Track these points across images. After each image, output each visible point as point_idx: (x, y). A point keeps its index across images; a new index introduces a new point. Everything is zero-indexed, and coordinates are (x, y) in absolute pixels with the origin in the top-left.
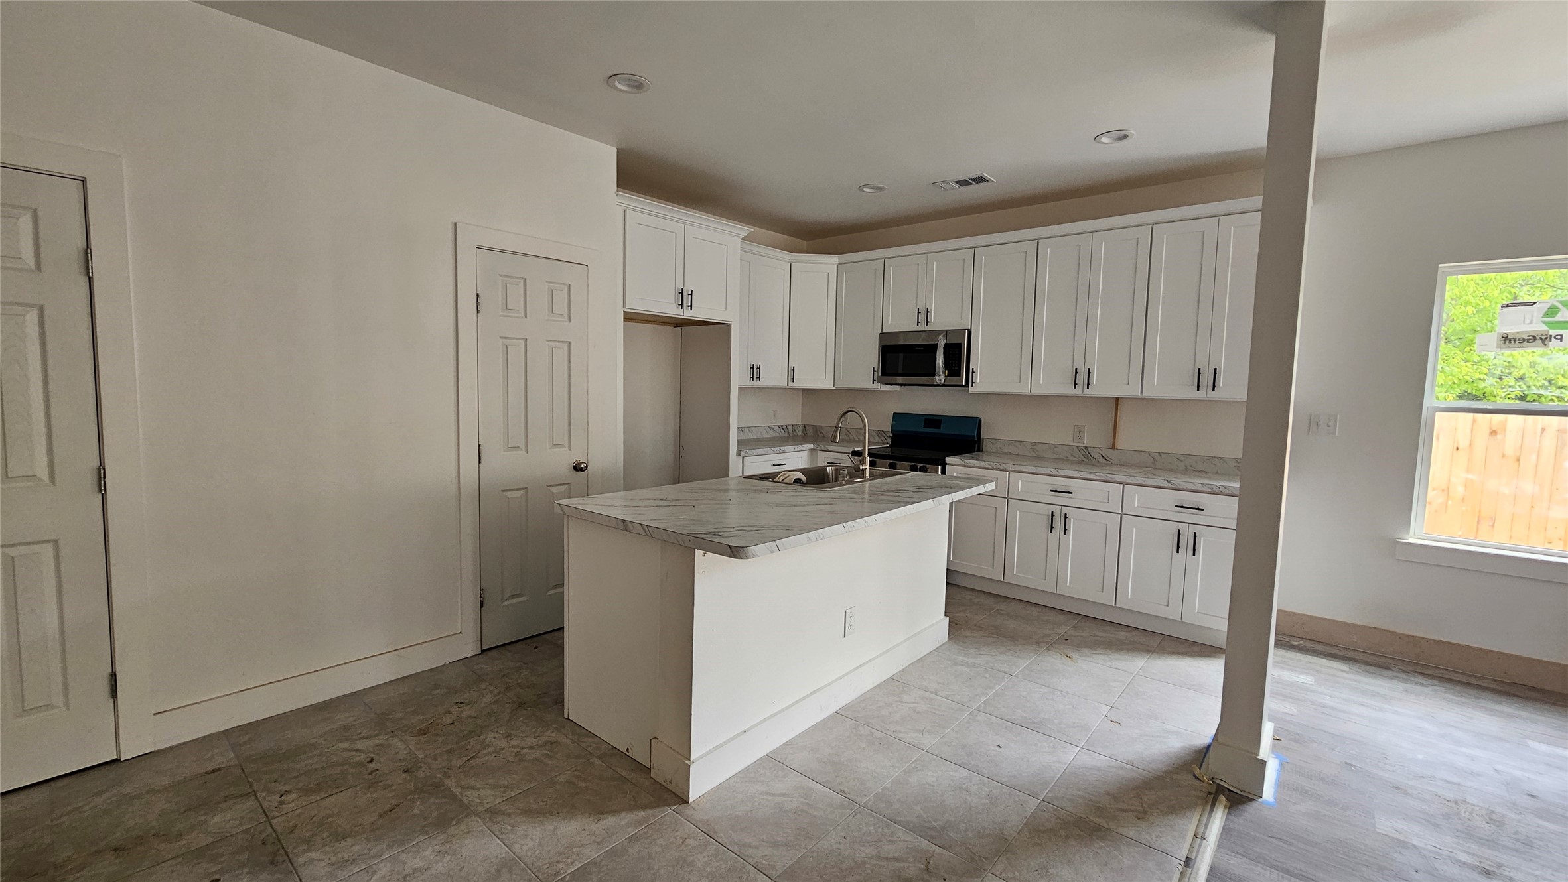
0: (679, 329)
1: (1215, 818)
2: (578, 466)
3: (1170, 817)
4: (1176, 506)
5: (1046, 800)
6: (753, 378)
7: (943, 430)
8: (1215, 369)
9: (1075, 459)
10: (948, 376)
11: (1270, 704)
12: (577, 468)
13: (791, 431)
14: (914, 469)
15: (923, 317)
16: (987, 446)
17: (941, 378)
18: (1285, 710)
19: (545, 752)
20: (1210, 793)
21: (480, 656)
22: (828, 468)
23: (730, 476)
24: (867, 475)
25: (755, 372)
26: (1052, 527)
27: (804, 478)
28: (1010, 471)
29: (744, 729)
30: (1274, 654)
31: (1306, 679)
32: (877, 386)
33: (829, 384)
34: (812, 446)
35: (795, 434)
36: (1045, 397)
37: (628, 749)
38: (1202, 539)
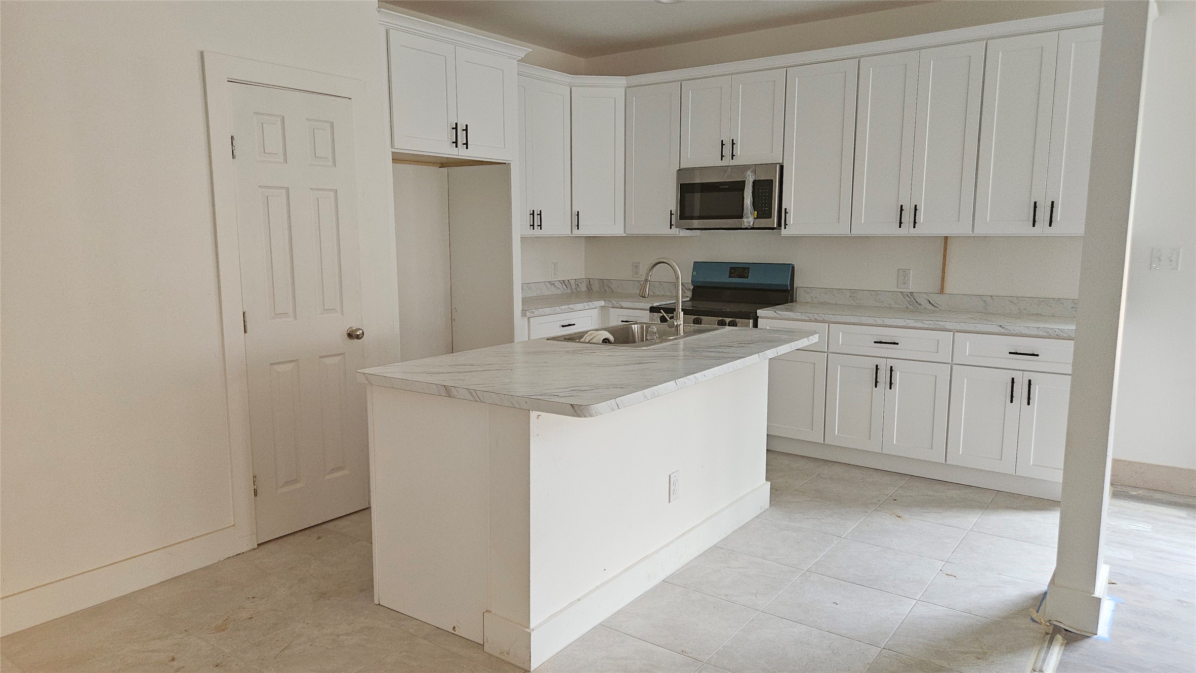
0: (445, 170)
1: (1052, 655)
2: (354, 334)
3: (1009, 656)
4: (1010, 353)
5: (886, 647)
6: (533, 225)
7: (752, 279)
8: (1053, 202)
9: (899, 306)
10: (757, 218)
11: (1104, 551)
12: (352, 335)
13: (574, 287)
14: (722, 324)
15: (727, 151)
16: (800, 295)
17: (749, 219)
18: (1122, 557)
19: (364, 637)
20: (1047, 634)
21: (257, 550)
22: (633, 326)
23: (516, 340)
24: (682, 332)
25: (536, 219)
26: (876, 382)
27: (612, 338)
28: (829, 323)
29: (578, 598)
30: (1110, 505)
31: (1144, 527)
32: (675, 231)
33: (618, 231)
34: (602, 303)
35: (578, 290)
36: (867, 238)
37: (454, 628)
38: (1037, 386)
